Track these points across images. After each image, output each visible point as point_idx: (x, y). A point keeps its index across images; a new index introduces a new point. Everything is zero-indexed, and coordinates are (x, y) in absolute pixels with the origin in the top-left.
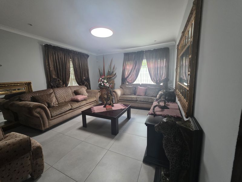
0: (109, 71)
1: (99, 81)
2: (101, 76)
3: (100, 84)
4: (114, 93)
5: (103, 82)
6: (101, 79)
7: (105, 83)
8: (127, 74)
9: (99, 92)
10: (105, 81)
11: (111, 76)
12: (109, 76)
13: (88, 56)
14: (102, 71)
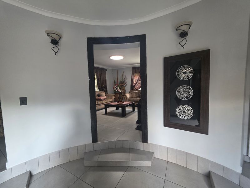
0: (121, 81)
1: (114, 88)
2: (115, 84)
3: (115, 90)
4: (124, 96)
5: (117, 89)
6: (115, 86)
7: (118, 90)
8: (134, 82)
9: (114, 95)
10: (119, 88)
11: (123, 84)
12: (121, 85)
13: (106, 70)
14: (116, 80)
